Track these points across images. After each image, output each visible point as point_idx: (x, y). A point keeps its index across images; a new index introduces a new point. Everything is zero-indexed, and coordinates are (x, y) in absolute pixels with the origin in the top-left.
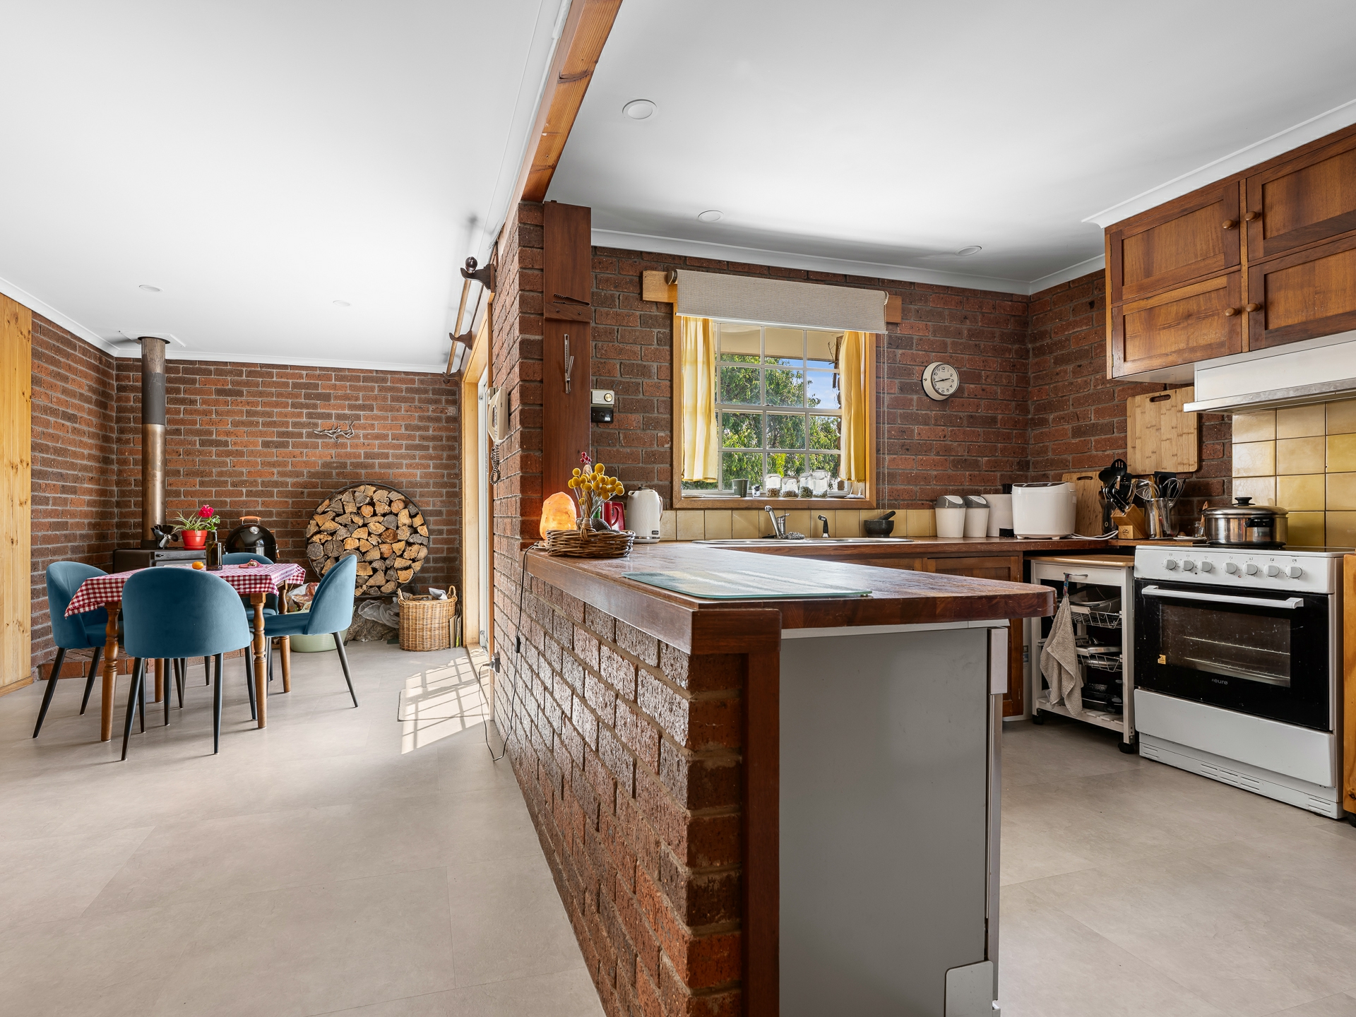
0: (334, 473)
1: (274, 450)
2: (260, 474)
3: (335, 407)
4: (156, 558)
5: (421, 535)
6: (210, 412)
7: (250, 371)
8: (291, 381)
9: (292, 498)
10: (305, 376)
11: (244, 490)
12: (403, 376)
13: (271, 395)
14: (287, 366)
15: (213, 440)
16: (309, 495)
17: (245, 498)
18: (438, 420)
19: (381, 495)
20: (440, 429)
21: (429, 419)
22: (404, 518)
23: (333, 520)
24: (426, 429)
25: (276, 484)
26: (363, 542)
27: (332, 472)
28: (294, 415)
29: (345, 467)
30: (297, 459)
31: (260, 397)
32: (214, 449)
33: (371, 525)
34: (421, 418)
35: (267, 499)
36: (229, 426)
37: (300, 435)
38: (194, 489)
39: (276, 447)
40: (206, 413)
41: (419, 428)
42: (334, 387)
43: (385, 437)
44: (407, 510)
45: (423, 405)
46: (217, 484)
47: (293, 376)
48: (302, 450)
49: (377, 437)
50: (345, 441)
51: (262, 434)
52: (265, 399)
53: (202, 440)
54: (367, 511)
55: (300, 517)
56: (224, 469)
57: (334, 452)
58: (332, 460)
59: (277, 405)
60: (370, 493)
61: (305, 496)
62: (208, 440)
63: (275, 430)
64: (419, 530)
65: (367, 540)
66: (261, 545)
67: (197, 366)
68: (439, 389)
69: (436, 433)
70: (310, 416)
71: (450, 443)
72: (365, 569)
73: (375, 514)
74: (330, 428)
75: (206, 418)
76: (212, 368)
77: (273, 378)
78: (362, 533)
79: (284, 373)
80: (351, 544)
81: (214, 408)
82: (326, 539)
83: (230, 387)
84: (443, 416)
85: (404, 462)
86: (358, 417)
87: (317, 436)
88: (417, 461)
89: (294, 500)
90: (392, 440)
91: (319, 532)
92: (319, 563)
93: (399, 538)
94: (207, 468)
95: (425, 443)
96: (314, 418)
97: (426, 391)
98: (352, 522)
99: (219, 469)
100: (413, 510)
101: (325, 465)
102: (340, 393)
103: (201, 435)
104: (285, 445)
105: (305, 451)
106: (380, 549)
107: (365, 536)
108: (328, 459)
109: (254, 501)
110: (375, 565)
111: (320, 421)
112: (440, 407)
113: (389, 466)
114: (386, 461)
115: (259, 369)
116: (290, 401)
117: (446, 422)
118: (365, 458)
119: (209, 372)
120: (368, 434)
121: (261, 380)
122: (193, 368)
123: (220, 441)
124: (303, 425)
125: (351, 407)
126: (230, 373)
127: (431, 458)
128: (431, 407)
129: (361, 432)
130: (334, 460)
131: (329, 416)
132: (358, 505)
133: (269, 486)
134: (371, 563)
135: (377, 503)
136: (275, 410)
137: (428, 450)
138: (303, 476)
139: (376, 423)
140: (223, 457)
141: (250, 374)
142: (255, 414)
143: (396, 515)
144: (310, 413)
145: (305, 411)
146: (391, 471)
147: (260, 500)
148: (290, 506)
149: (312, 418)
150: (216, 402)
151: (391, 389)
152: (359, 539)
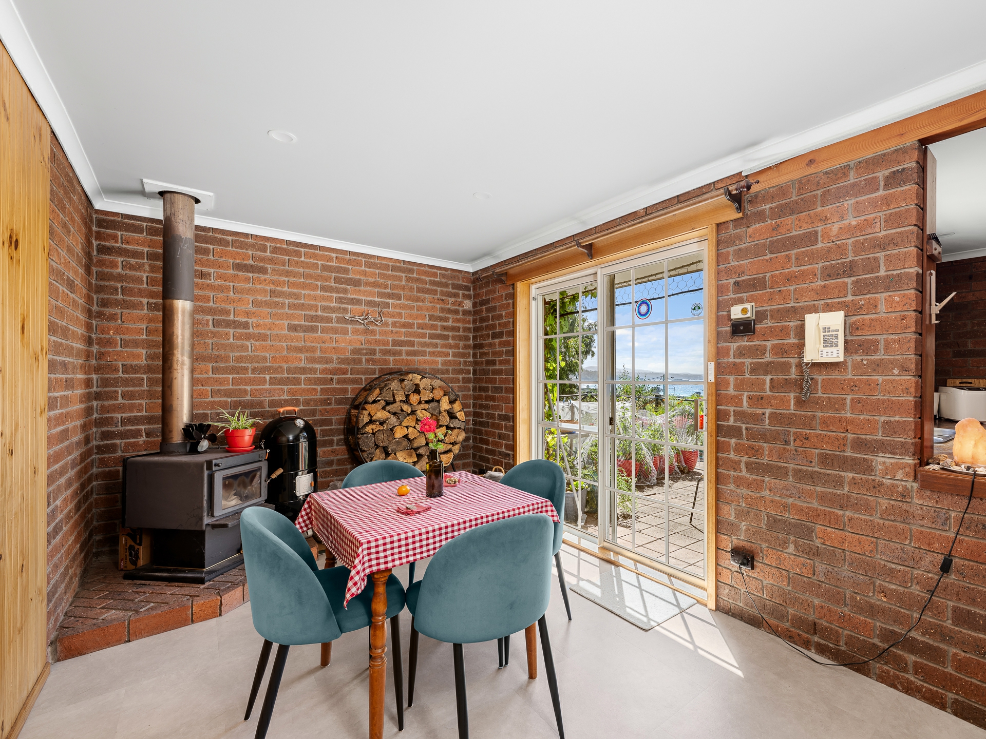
0: (364, 360)
1: (302, 334)
2: (286, 360)
3: (365, 293)
4: (214, 468)
5: (459, 420)
6: (228, 289)
7: (275, 248)
8: (320, 263)
9: (321, 385)
10: (334, 259)
11: (268, 377)
12: (427, 269)
13: (296, 274)
14: (317, 246)
15: (230, 321)
16: (338, 382)
17: (268, 386)
18: (456, 312)
19: (424, 383)
20: (458, 320)
21: (450, 311)
22: (445, 405)
23: (384, 408)
24: (447, 320)
25: (304, 370)
26: (411, 429)
27: (362, 359)
28: (323, 299)
29: (375, 354)
30: (326, 345)
31: (287, 276)
32: (232, 331)
33: (418, 412)
34: (443, 310)
35: (293, 387)
36: (251, 305)
37: (330, 320)
38: (205, 376)
39: (304, 331)
40: (220, 289)
41: (440, 319)
42: (365, 274)
43: (411, 326)
44: (447, 398)
45: (444, 298)
46: (234, 370)
47: (323, 258)
48: (331, 335)
49: (404, 325)
50: (375, 328)
51: (288, 317)
52: (292, 279)
53: (217, 320)
54: (414, 398)
55: (330, 404)
56: (243, 354)
57: (364, 339)
58: (362, 347)
59: (304, 286)
60: (417, 382)
61: (334, 383)
62: (224, 320)
63: (303, 313)
64: (458, 415)
65: (415, 427)
66: (305, 438)
67: (211, 234)
68: (458, 284)
69: (454, 324)
70: (340, 300)
71: (466, 334)
72: (411, 456)
73: (420, 403)
74: (360, 314)
75: (220, 295)
76: (230, 238)
77: (301, 257)
78: (409, 421)
79: (314, 253)
80: (399, 433)
81: (231, 284)
82: (378, 429)
83: (251, 262)
84: (461, 309)
85: (428, 350)
86: (387, 305)
87: (347, 321)
88: (439, 349)
89: (322, 387)
90: (418, 328)
91: (371, 422)
92: (370, 453)
93: (441, 423)
94: (222, 353)
95: (446, 333)
96: (345, 303)
97: (446, 285)
98: (402, 410)
99: (237, 354)
100: (453, 398)
101: (355, 351)
102: (370, 279)
103: (215, 314)
104: (313, 329)
105: (335, 336)
106: (425, 435)
107: (413, 424)
108: (358, 346)
109: (279, 389)
110: (421, 451)
111: (349, 307)
112: (458, 300)
113: (414, 353)
114: (412, 348)
115: (286, 246)
116: (319, 284)
117: (463, 315)
118: (393, 345)
119: (227, 243)
120: (396, 322)
121: (287, 258)
122: (206, 236)
123: (239, 321)
124: (333, 310)
125: (381, 295)
126: (253, 246)
127: (450, 347)
128: (451, 300)
129: (390, 320)
130: (363, 346)
131: (359, 302)
132: (407, 393)
133: (295, 373)
134: (416, 449)
135: (422, 391)
136: (303, 292)
137: (448, 339)
138: (333, 362)
139: (403, 312)
140: (242, 339)
141: (275, 250)
142: (281, 294)
143: (438, 401)
144: (340, 298)
145: (335, 295)
146: (416, 358)
147: (285, 387)
148: (319, 394)
149: (342, 303)
150: (234, 278)
151: (417, 280)
152: (407, 427)
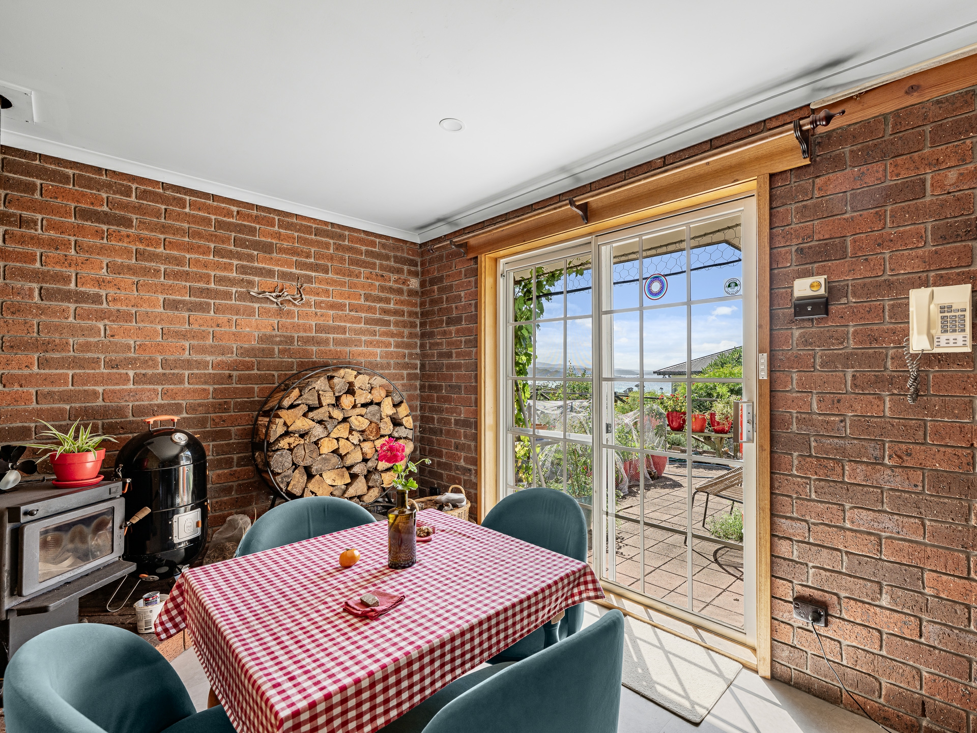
0: (276, 350)
1: (186, 314)
2: (160, 349)
3: (278, 262)
4: (23, 519)
5: (406, 428)
6: (67, 245)
7: (145, 191)
8: (213, 217)
9: (214, 384)
10: (235, 213)
11: (131, 373)
12: (362, 235)
13: (177, 231)
14: (208, 194)
15: (69, 291)
16: (240, 379)
17: (132, 386)
18: (400, 292)
19: (361, 381)
20: (402, 302)
21: (391, 290)
22: (387, 409)
23: (305, 415)
24: (387, 301)
25: (188, 364)
26: (342, 442)
27: (274, 349)
28: (217, 266)
29: (292, 343)
30: (223, 329)
31: (162, 233)
32: (72, 306)
33: (352, 419)
34: (382, 288)
35: (172, 387)
36: (104, 270)
37: (228, 295)
38: (26, 372)
39: (189, 310)
40: (55, 245)
41: (380, 300)
42: (278, 236)
43: (341, 307)
44: (389, 399)
45: (385, 274)
46: (75, 363)
47: (217, 210)
48: (230, 316)
49: (332, 306)
50: (293, 308)
51: (164, 289)
52: (170, 237)
53: (47, 290)
54: (347, 401)
55: (226, 410)
56: (92, 339)
57: (276, 322)
58: (274, 333)
59: (190, 248)
60: (351, 379)
61: (234, 381)
62: (60, 290)
63: (188, 284)
64: (404, 421)
65: (347, 439)
66: (187, 458)
67: (37, 162)
68: (402, 257)
69: (397, 307)
70: (243, 270)
71: (412, 319)
72: (343, 476)
73: (354, 406)
74: (272, 290)
75: (53, 253)
76: (70, 172)
77: (184, 207)
78: (342, 431)
79: (204, 204)
80: (327, 447)
81: (73, 239)
82: (297, 443)
83: (105, 208)
84: (405, 288)
85: (364, 338)
86: (309, 279)
87: (253, 299)
88: (377, 338)
89: (216, 386)
90: (350, 311)
91: (287, 434)
92: (285, 476)
93: (382, 432)
94: (56, 337)
95: (387, 318)
96: (250, 274)
97: (387, 258)
98: (331, 417)
99: (82, 340)
100: (397, 399)
101: (262, 339)
102: (285, 244)
103: (44, 281)
104: (203, 307)
105: (235, 318)
106: (361, 449)
107: (345, 434)
108: (268, 331)
109: (150, 390)
110: (356, 470)
111: (257, 279)
112: (402, 277)
113: (346, 343)
114: (343, 336)
115: (161, 191)
116: (212, 246)
117: (409, 296)
118: (316, 331)
119: (65, 179)
120: (321, 302)
121: (163, 207)
122: (27, 165)
123: (84, 293)
124: (232, 282)
125: (299, 265)
126: (108, 186)
127: (392, 335)
128: (394, 277)
129: (313, 299)
130: (276, 332)
131: (270, 273)
132: (337, 394)
133: (175, 367)
134: (349, 468)
135: (358, 392)
136: (188, 256)
137: (389, 325)
138: (232, 353)
139: (331, 289)
140: (89, 319)
141: (143, 195)
142: (154, 257)
143: (379, 404)
144: (243, 267)
145: (235, 262)
146: (347, 349)
147: (160, 388)
148: (210, 396)
149: (246, 274)
150: (78, 230)
151: (350, 249)
152: (337, 439)
